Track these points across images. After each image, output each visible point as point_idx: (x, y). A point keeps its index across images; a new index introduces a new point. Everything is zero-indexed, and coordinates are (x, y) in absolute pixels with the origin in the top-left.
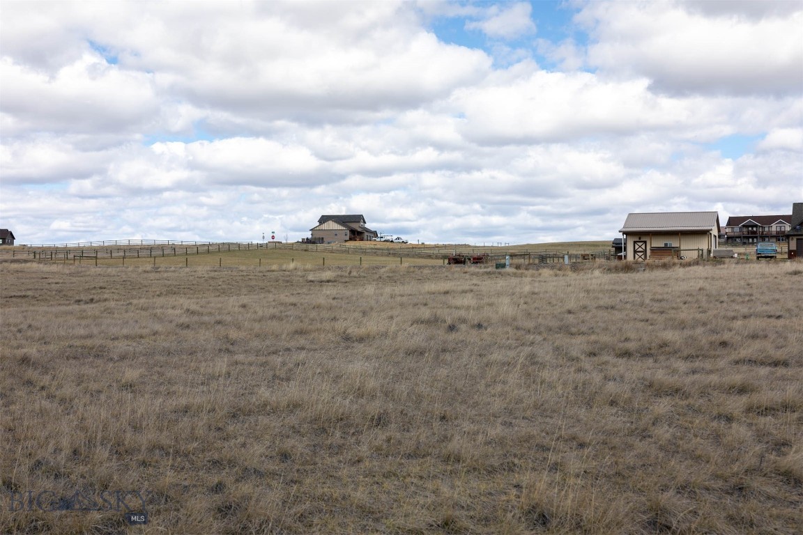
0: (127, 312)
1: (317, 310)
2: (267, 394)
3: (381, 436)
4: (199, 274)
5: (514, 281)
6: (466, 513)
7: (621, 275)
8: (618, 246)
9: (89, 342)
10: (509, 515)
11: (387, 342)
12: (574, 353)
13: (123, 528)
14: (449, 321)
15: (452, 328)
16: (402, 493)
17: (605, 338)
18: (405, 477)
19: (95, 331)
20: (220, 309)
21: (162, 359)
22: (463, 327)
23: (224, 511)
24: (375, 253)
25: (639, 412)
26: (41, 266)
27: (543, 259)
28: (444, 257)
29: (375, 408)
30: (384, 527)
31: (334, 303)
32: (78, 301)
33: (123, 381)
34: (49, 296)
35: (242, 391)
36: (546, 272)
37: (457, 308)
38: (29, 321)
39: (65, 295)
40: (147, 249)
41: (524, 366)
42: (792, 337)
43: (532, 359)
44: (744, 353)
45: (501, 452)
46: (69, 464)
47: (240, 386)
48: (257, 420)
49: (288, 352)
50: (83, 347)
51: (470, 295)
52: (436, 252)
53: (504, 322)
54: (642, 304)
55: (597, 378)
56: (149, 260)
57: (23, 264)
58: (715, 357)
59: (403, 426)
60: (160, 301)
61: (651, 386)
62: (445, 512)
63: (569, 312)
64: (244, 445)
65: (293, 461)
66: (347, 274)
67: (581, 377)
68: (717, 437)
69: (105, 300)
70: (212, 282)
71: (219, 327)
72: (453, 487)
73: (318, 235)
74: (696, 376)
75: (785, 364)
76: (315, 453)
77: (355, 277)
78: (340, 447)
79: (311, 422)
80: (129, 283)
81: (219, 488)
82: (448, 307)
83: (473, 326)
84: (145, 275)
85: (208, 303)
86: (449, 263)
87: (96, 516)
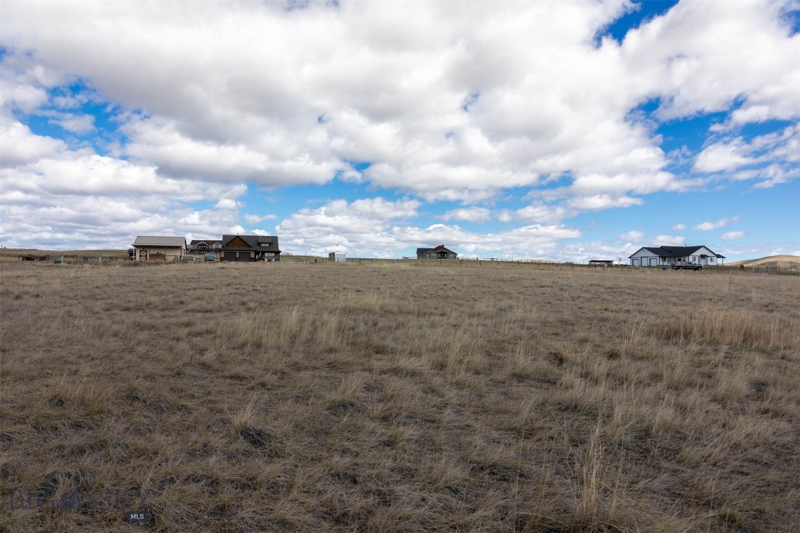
5: (65, 270)
7: (132, 268)
8: (131, 253)
12: (97, 310)
14: (16, 293)
15: (18, 297)
17: (116, 301)
22: (26, 297)
25: (130, 339)
27: (85, 258)
28: (19, 256)
36: (87, 266)
37: (24, 286)
42: (216, 299)
43: (69, 314)
44: (191, 307)
51: (33, 278)
52: (14, 253)
53: (54, 293)
54: (141, 283)
55: (107, 322)
58: (176, 309)
61: (139, 325)
63: (97, 287)
67: (98, 322)
68: (171, 349)
74: (165, 319)
75: (211, 311)
82: (17, 285)
83: (33, 296)
86: (23, 260)
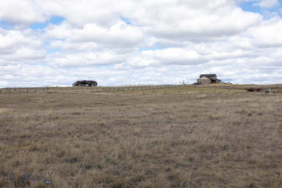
0: (134, 109)
1: (200, 108)
2: (184, 138)
3: (225, 153)
4: (158, 96)
5: (273, 97)
6: (259, 182)
9: (123, 119)
10: (275, 184)
11: (227, 120)
13: (137, 182)
14: (249, 112)
15: (250, 115)
16: (234, 174)
18: (235, 168)
19: (124, 115)
20: (166, 108)
21: (147, 125)
22: (254, 114)
23: (171, 178)
24: (220, 88)
26: (106, 93)
28: (246, 89)
29: (223, 143)
30: (228, 186)
31: (206, 106)
32: (118, 105)
33: (135, 132)
34: (109, 103)
35: (175, 137)
37: (251, 107)
38: (103, 112)
39: (114, 103)
40: (141, 87)
41: (278, 129)
43: (281, 126)
45: (271, 161)
46: (118, 160)
47: (174, 135)
48: (181, 147)
49: (191, 123)
50: (121, 121)
51: (256, 103)
52: (242, 87)
53: (270, 112)
56: (141, 91)
57: (100, 93)
59: (234, 150)
60: (146, 105)
62: (251, 182)
64: (177, 155)
65: (194, 162)
66: (210, 95)
69: (127, 105)
70: (163, 98)
71: (166, 114)
72: (253, 173)
73: (199, 82)
76: (202, 159)
77: (213, 96)
78: (211, 157)
79: (200, 148)
80: (135, 99)
81: (169, 170)
82: (248, 107)
83: (258, 114)
84: (140, 96)
85: (162, 106)
86: (248, 91)
87: (128, 178)
